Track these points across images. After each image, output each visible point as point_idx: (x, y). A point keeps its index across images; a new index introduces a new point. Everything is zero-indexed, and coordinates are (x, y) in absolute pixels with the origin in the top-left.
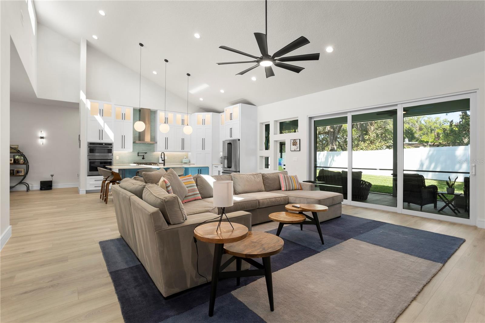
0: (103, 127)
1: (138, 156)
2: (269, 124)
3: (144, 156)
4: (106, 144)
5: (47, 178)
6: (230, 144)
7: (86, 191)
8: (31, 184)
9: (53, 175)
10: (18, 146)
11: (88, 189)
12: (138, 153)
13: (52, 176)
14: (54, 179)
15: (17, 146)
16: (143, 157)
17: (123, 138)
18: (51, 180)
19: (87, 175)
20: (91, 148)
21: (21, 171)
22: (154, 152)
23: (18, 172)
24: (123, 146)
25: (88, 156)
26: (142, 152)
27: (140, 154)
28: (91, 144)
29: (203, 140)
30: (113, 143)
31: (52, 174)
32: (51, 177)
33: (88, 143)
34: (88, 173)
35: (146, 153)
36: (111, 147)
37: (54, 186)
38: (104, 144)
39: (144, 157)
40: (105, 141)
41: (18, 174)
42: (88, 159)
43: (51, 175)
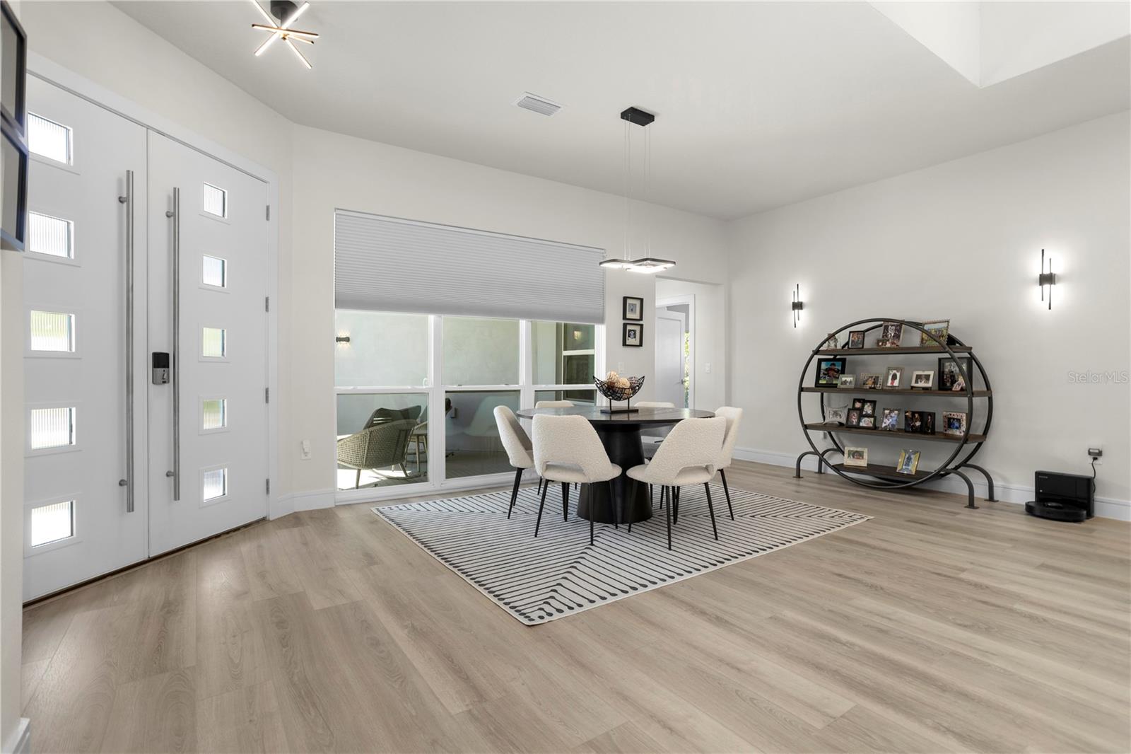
5: (1073, 463)
8: (1004, 479)
9: (1100, 453)
10: (948, 322)
13: (1096, 455)
14: (1104, 472)
15: (945, 325)
18: (1090, 474)
21: (959, 420)
23: (950, 423)
31: (1096, 445)
32: (1090, 459)
37: (1104, 503)
41: (950, 432)
43: (1090, 453)
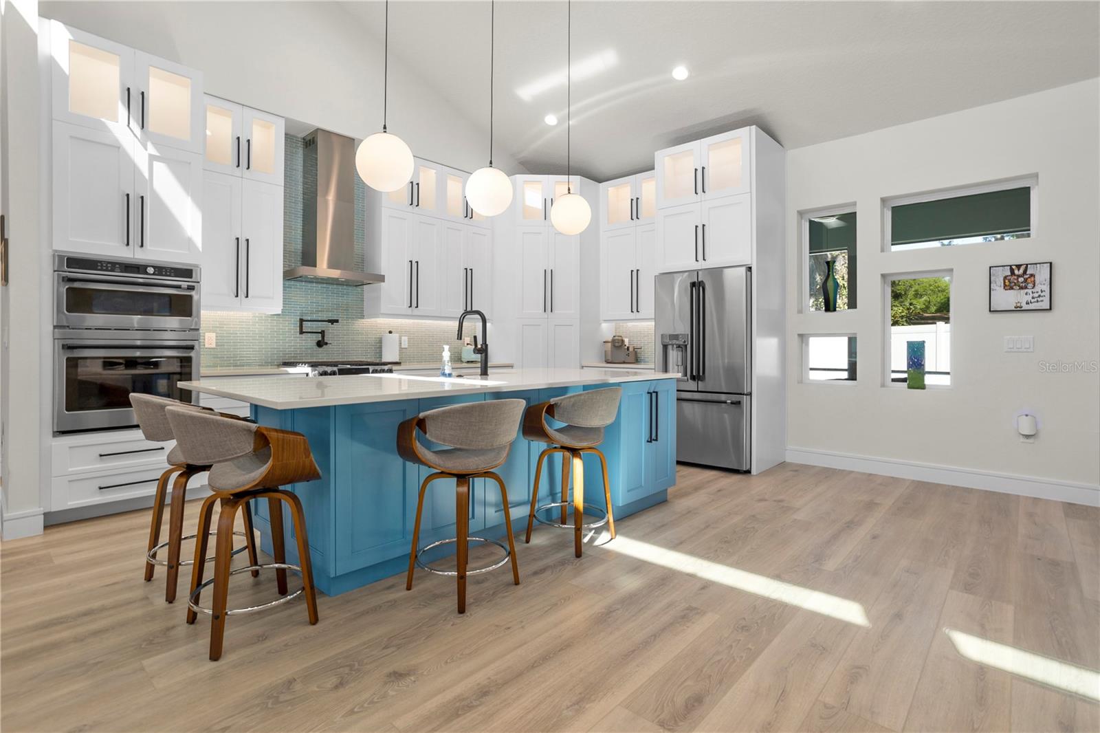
0: (146, 175)
1: (302, 332)
2: (855, 213)
3: (323, 333)
4: (160, 270)
6: (697, 286)
7: (46, 515)
11: (55, 508)
12: (302, 321)
16: (319, 337)
17: (242, 249)
19: (48, 430)
20: (77, 285)
22: (363, 317)
24: (241, 287)
25: (55, 327)
26: (314, 317)
27: (307, 326)
28: (75, 262)
29: (549, 277)
30: (197, 266)
33: (61, 257)
34: (57, 417)
35: (333, 322)
36: (191, 288)
38: (151, 270)
39: (323, 337)
40: (155, 252)
42: (59, 344)
